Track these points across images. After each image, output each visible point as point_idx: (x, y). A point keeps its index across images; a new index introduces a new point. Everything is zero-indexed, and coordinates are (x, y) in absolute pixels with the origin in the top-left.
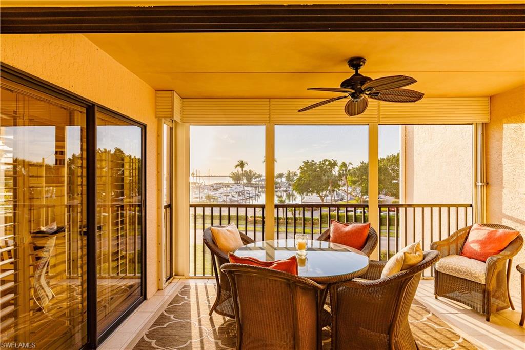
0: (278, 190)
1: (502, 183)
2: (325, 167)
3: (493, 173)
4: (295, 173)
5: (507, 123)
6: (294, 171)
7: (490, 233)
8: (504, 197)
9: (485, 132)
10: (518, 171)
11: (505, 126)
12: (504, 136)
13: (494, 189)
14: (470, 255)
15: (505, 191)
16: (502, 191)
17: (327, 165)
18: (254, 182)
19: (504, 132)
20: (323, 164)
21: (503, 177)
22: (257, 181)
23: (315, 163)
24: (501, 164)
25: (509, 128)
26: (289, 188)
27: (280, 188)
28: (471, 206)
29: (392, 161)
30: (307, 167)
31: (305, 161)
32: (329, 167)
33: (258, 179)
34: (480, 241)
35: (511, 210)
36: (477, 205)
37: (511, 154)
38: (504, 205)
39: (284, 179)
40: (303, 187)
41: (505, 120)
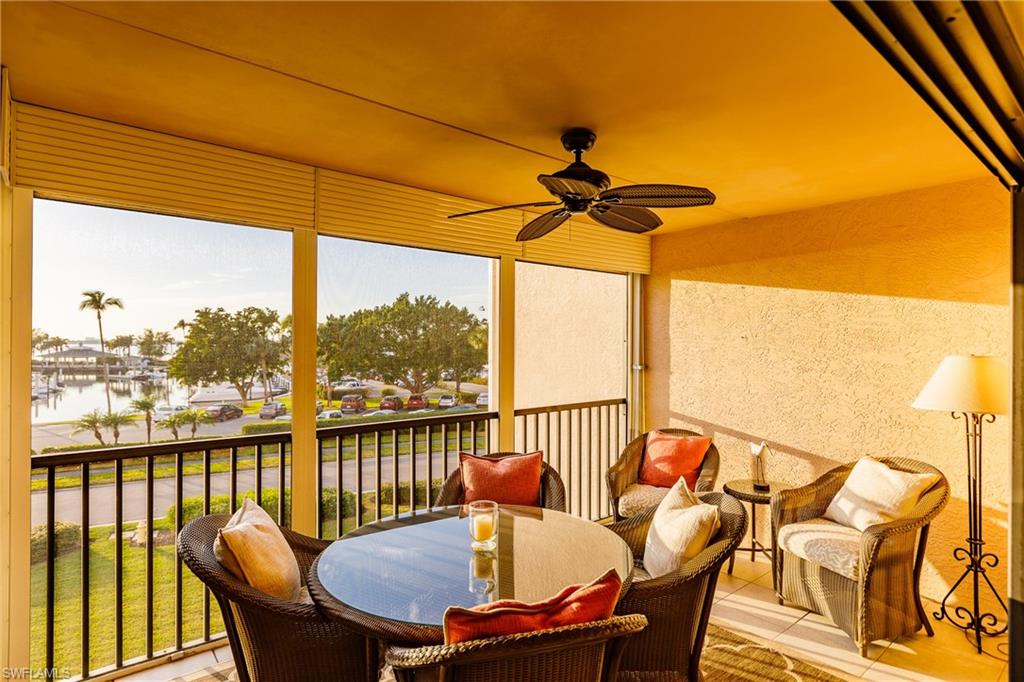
0: (120, 375)
1: (669, 366)
2: (250, 324)
3: (656, 352)
4: (165, 336)
5: (676, 278)
6: (164, 331)
7: (679, 444)
8: (672, 387)
9: (645, 288)
10: (691, 349)
11: (673, 282)
12: (672, 298)
13: (656, 375)
14: (656, 482)
15: (673, 378)
16: (669, 378)
17: (256, 321)
18: (40, 359)
19: (672, 292)
20: (246, 317)
21: (669, 357)
22: (49, 355)
23: (227, 315)
24: (667, 338)
25: (679, 287)
26: (152, 371)
27: (124, 371)
28: (624, 401)
29: (386, 315)
30: (205, 324)
31: (202, 308)
32: (260, 324)
33: (52, 350)
34: (669, 457)
35: (683, 406)
36: (635, 401)
37: (682, 325)
38: (672, 399)
39: (135, 351)
40: (193, 367)
41: (673, 274)
